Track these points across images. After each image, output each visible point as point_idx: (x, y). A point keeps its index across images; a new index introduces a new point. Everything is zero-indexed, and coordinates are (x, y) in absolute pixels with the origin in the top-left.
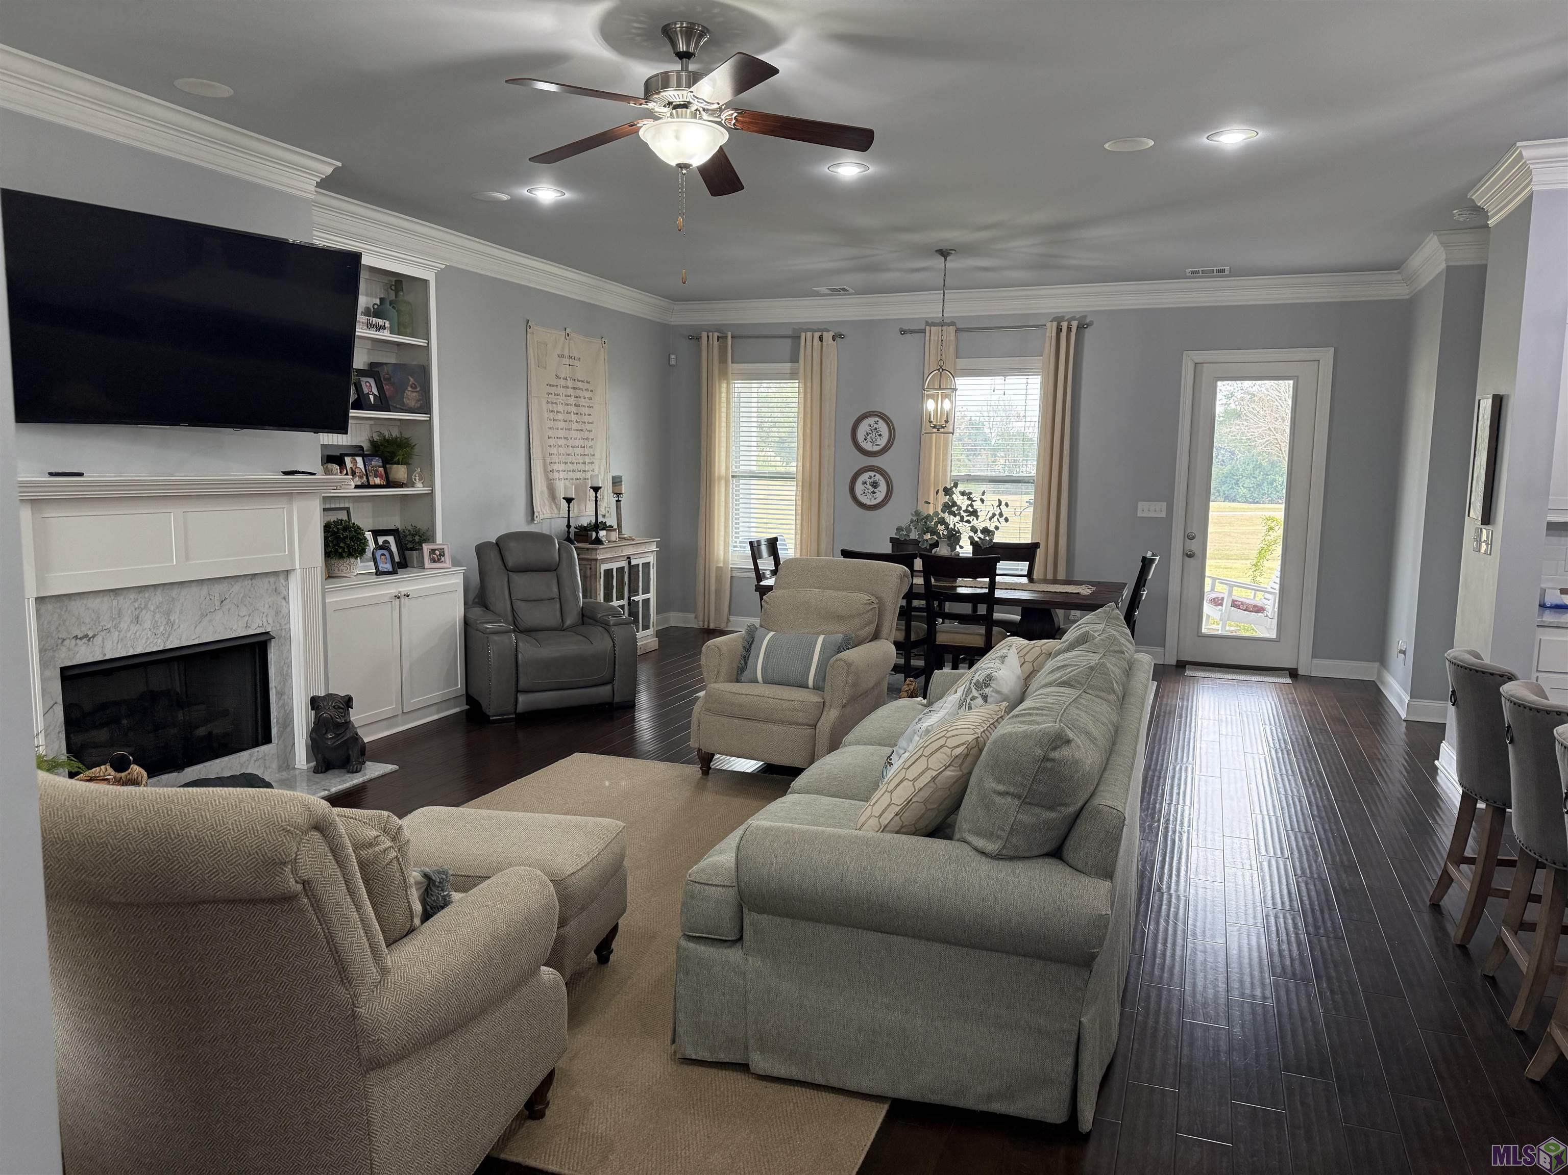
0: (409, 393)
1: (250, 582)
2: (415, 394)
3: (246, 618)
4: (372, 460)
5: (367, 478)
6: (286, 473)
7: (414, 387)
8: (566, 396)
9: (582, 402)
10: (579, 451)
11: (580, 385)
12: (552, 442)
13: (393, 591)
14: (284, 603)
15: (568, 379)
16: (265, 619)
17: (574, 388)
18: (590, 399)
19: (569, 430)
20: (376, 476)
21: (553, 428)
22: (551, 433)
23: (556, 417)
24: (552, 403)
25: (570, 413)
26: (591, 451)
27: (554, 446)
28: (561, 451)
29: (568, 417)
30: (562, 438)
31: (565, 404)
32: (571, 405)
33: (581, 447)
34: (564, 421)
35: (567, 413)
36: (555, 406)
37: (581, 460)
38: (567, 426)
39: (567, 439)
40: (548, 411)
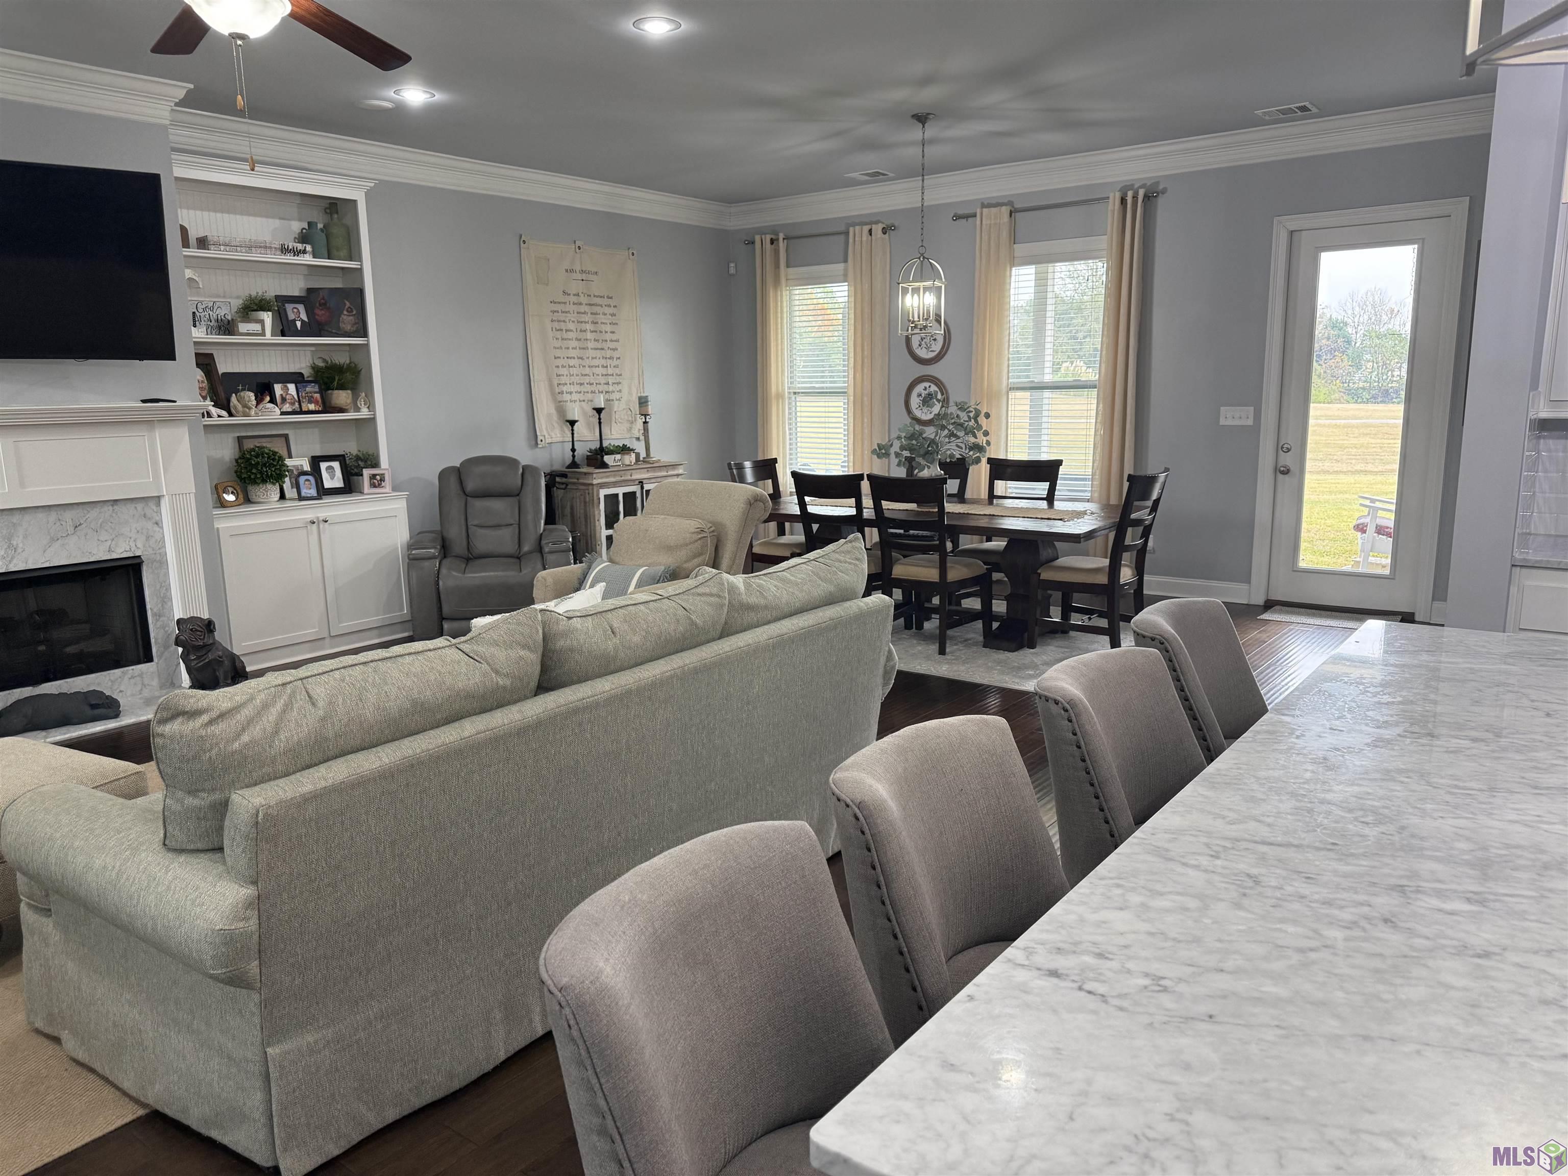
0: (345, 317)
1: (111, 508)
2: (351, 318)
3: (109, 543)
4: (306, 386)
5: (300, 405)
6: (144, 401)
7: (350, 311)
8: (578, 313)
9: (601, 319)
10: (600, 371)
11: (598, 301)
12: (560, 362)
13: (310, 515)
14: (156, 528)
15: (580, 294)
16: (133, 545)
17: (590, 305)
18: (613, 315)
19: (584, 349)
20: (310, 402)
21: (561, 348)
22: (558, 353)
23: (565, 336)
24: (559, 321)
25: (585, 331)
26: (617, 371)
27: (563, 366)
28: (574, 371)
29: (582, 336)
30: (574, 358)
31: (578, 322)
32: (585, 322)
33: (603, 366)
34: (577, 339)
35: (581, 331)
36: (562, 325)
37: (602, 380)
38: (581, 344)
39: (582, 358)
40: (554, 330)
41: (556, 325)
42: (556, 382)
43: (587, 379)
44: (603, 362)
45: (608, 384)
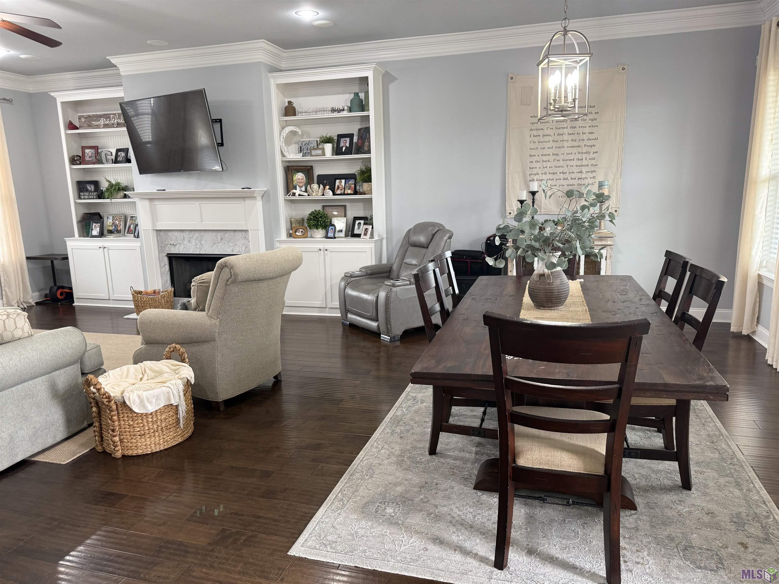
0: (366, 143)
3: (232, 247)
7: (368, 139)
8: (557, 122)
9: (580, 123)
12: (535, 158)
18: (593, 120)
19: (559, 147)
20: (349, 189)
21: (537, 148)
22: (533, 152)
23: (541, 139)
24: (537, 130)
25: (562, 135)
26: (593, 162)
27: (537, 161)
28: (549, 164)
29: (561, 138)
30: (549, 155)
31: (556, 128)
32: (564, 128)
33: (578, 159)
34: (554, 141)
35: (558, 135)
36: (541, 133)
37: (576, 170)
38: (557, 144)
39: (557, 155)
40: (532, 136)
41: (535, 133)
42: (528, 172)
43: (561, 170)
44: (579, 156)
45: (581, 172)
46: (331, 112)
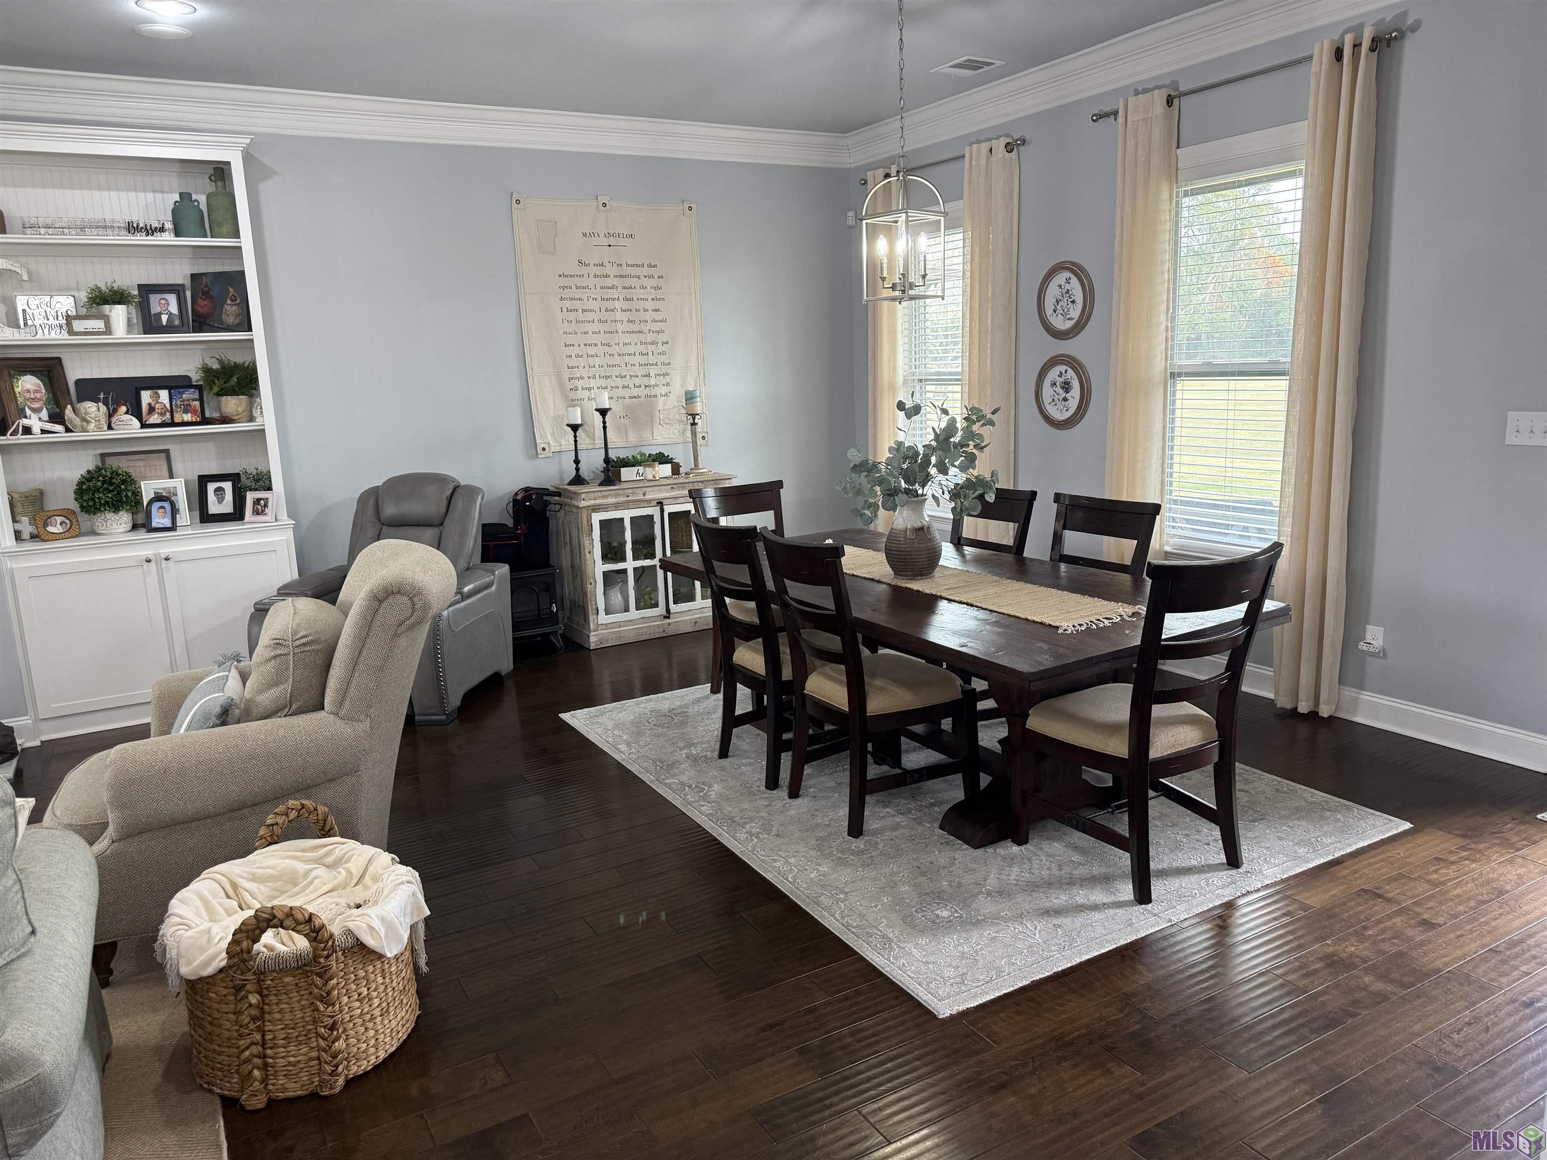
2: (234, 308)
5: (172, 415)
8: (602, 288)
9: (638, 293)
10: (638, 359)
11: (633, 271)
12: (573, 351)
15: (606, 264)
17: (621, 276)
20: (186, 411)
21: (575, 333)
22: (570, 339)
23: (581, 317)
24: (571, 299)
25: (612, 310)
26: (664, 359)
27: (578, 356)
28: (598, 361)
29: (609, 316)
30: (596, 345)
31: (603, 299)
32: (614, 299)
33: (641, 354)
34: (600, 321)
35: (607, 310)
36: (578, 305)
37: (640, 371)
38: (607, 327)
39: (608, 345)
40: (565, 310)
41: (568, 304)
42: (566, 376)
43: (616, 371)
44: (643, 349)
46: (126, 233)
